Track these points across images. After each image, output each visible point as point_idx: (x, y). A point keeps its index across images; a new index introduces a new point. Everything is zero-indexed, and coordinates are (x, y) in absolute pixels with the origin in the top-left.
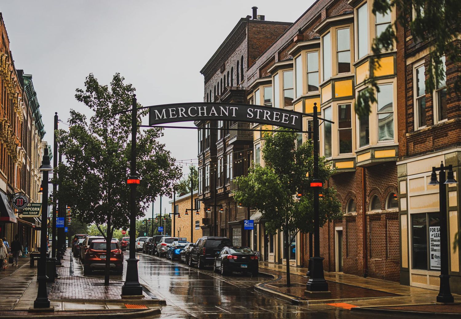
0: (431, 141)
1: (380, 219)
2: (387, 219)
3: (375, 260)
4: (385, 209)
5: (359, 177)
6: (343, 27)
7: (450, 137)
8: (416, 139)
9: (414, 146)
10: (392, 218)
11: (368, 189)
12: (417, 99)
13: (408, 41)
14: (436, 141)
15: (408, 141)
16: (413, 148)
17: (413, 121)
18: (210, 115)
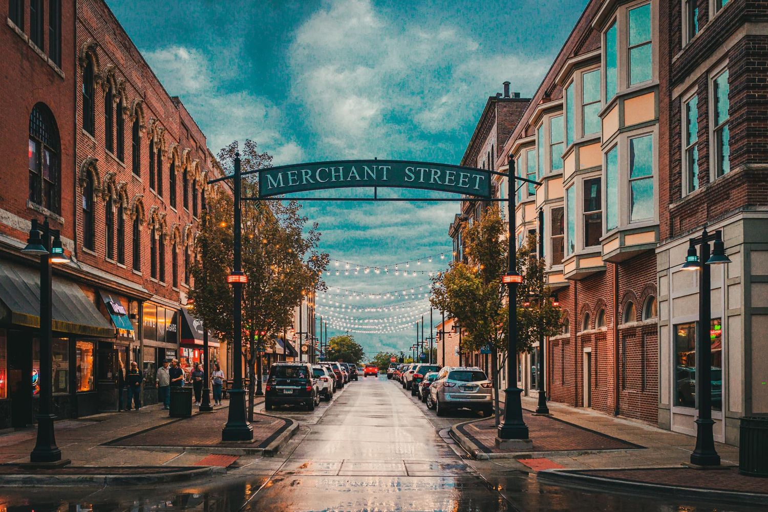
0: (704, 210)
1: (635, 335)
2: (644, 334)
3: (629, 393)
4: (641, 320)
5: (610, 277)
6: (592, 69)
7: (732, 199)
8: (683, 211)
9: (680, 222)
10: (651, 333)
11: (621, 293)
12: (686, 150)
13: (675, 63)
14: (712, 210)
15: (673, 215)
16: (679, 226)
17: (681, 184)
18: (349, 179)
